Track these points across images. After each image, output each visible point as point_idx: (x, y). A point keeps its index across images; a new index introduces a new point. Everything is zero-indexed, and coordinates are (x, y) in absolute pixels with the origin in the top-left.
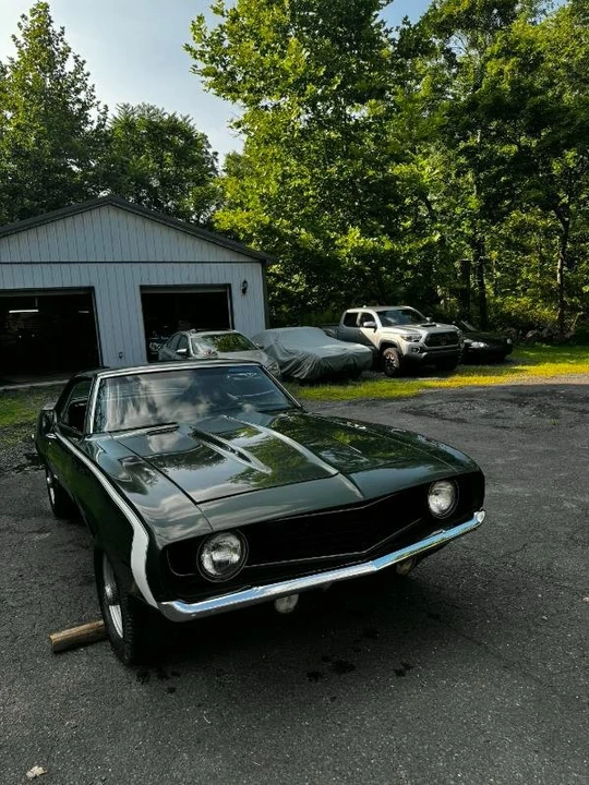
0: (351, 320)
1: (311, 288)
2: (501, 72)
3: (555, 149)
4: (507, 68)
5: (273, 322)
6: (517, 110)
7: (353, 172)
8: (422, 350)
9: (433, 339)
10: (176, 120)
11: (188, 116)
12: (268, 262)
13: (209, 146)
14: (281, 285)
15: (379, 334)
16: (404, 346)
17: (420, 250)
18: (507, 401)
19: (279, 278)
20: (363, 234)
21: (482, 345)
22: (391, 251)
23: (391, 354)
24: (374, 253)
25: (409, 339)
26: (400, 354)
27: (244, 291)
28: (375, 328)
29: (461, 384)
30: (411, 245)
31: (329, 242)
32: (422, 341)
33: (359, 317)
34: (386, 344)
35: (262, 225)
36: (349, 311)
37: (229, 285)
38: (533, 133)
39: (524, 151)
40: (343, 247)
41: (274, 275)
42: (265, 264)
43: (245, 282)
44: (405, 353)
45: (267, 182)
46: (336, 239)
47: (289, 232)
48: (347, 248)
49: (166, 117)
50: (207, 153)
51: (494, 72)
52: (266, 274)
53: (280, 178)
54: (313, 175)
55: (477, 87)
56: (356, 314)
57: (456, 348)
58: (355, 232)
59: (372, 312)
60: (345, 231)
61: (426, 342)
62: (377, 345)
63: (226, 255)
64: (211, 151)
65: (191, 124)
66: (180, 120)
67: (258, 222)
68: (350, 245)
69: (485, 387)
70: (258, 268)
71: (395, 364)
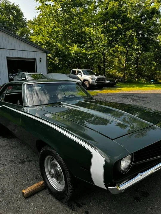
0: (74, 72)
1: (60, 62)
2: (114, 5)
3: (128, 29)
4: (115, 4)
5: (49, 72)
6: (119, 17)
7: (75, 28)
8: (95, 82)
9: (99, 79)
10: (15, 5)
11: (18, 5)
12: (48, 52)
13: (24, 16)
14: (51, 60)
15: (83, 77)
16: (91, 81)
17: (93, 53)
18: (122, 97)
19: (50, 58)
20: (78, 47)
21: (109, 82)
22: (85, 53)
23: (86, 83)
24: (80, 53)
25: (92, 79)
26: (89, 83)
27: (40, 61)
28: (82, 75)
29: (107, 92)
30: (91, 52)
31: (67, 49)
32: (95, 80)
33: (77, 72)
34: (85, 80)
35: (46, 41)
36: (73, 70)
37: (36, 59)
38: (122, 24)
39: (119, 29)
40: (71, 50)
41: (49, 57)
42: (47, 53)
43: (41, 58)
44: (91, 83)
45: (48, 28)
46: (69, 47)
47: (54, 44)
48: (73, 51)
49: (11, 4)
50: (23, 18)
51: (112, 5)
52: (47, 57)
53: (53, 27)
54: (62, 28)
55: (106, 9)
56: (76, 71)
57: (104, 82)
58: (76, 46)
59: (81, 70)
60: (72, 46)
61: (97, 80)
62: (82, 81)
63: (35, 49)
64: (24, 18)
65: (19, 7)
66: (16, 6)
67: (45, 40)
68: (74, 50)
69: (113, 93)
70: (45, 54)
71: (88, 86)
